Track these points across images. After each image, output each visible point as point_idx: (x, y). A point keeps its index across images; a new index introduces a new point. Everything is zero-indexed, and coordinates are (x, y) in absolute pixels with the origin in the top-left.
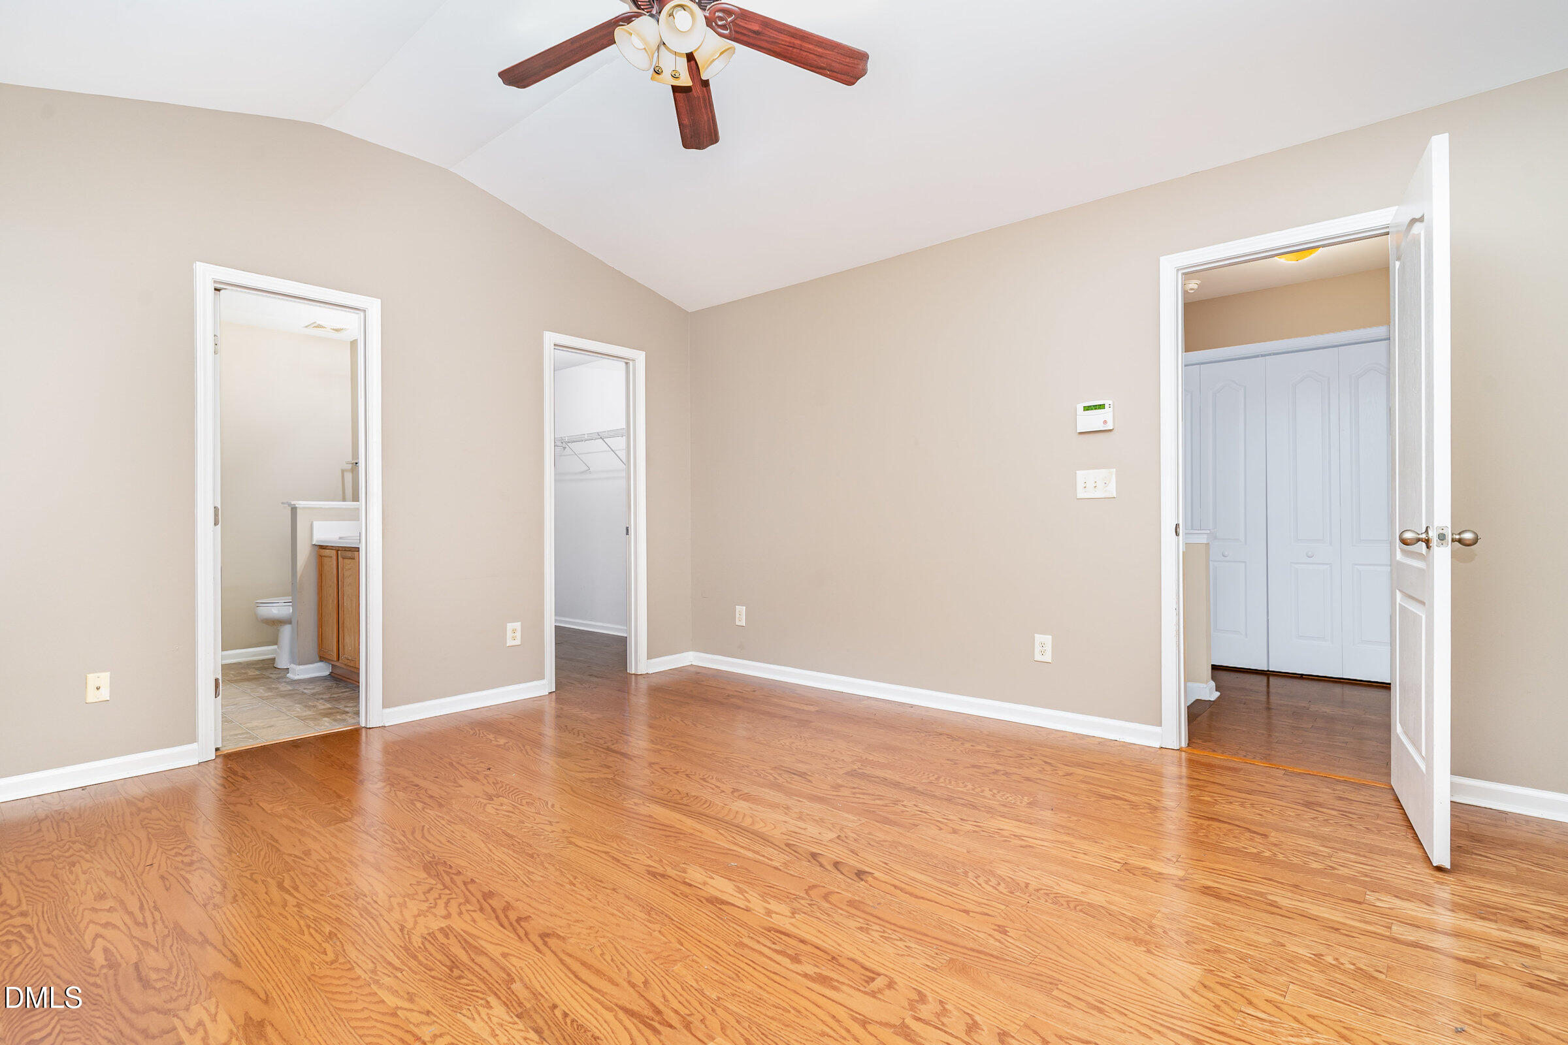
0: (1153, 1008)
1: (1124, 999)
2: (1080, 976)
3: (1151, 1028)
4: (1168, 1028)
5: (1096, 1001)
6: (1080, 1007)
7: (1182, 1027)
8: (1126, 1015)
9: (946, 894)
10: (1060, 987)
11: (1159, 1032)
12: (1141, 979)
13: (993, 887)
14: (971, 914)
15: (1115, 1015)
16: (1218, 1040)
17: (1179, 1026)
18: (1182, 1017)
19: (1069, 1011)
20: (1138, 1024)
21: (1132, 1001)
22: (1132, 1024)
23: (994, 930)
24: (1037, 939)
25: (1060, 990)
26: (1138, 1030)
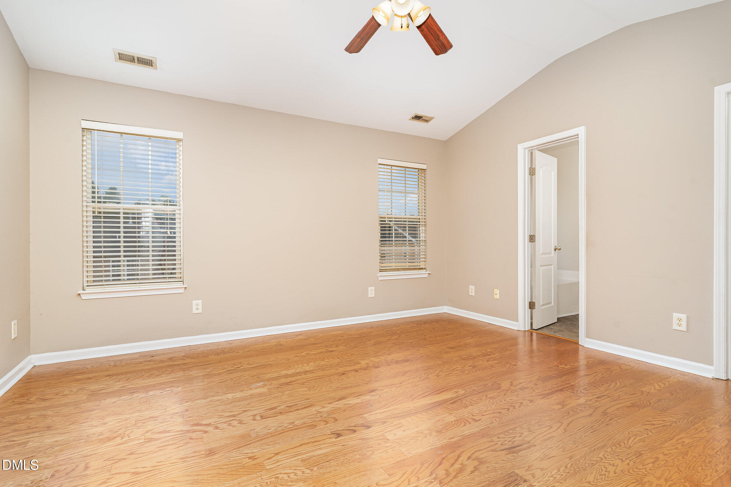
0: (162, 473)
1: (177, 469)
2: (201, 464)
3: (159, 466)
4: (152, 471)
5: (187, 461)
6: (190, 454)
7: (147, 474)
8: (171, 463)
9: (297, 454)
10: (204, 455)
11: (155, 467)
12: (175, 481)
13: (290, 473)
14: (273, 455)
15: (175, 461)
16: (129, 479)
17: (148, 474)
18: (148, 478)
19: (193, 451)
20: (165, 464)
21: (173, 470)
22: (167, 463)
23: (255, 456)
24: (235, 465)
25: (203, 454)
26: (164, 461)
